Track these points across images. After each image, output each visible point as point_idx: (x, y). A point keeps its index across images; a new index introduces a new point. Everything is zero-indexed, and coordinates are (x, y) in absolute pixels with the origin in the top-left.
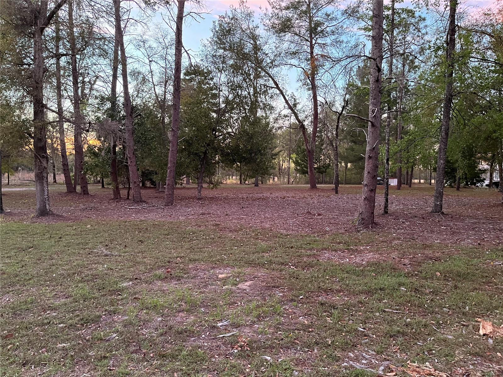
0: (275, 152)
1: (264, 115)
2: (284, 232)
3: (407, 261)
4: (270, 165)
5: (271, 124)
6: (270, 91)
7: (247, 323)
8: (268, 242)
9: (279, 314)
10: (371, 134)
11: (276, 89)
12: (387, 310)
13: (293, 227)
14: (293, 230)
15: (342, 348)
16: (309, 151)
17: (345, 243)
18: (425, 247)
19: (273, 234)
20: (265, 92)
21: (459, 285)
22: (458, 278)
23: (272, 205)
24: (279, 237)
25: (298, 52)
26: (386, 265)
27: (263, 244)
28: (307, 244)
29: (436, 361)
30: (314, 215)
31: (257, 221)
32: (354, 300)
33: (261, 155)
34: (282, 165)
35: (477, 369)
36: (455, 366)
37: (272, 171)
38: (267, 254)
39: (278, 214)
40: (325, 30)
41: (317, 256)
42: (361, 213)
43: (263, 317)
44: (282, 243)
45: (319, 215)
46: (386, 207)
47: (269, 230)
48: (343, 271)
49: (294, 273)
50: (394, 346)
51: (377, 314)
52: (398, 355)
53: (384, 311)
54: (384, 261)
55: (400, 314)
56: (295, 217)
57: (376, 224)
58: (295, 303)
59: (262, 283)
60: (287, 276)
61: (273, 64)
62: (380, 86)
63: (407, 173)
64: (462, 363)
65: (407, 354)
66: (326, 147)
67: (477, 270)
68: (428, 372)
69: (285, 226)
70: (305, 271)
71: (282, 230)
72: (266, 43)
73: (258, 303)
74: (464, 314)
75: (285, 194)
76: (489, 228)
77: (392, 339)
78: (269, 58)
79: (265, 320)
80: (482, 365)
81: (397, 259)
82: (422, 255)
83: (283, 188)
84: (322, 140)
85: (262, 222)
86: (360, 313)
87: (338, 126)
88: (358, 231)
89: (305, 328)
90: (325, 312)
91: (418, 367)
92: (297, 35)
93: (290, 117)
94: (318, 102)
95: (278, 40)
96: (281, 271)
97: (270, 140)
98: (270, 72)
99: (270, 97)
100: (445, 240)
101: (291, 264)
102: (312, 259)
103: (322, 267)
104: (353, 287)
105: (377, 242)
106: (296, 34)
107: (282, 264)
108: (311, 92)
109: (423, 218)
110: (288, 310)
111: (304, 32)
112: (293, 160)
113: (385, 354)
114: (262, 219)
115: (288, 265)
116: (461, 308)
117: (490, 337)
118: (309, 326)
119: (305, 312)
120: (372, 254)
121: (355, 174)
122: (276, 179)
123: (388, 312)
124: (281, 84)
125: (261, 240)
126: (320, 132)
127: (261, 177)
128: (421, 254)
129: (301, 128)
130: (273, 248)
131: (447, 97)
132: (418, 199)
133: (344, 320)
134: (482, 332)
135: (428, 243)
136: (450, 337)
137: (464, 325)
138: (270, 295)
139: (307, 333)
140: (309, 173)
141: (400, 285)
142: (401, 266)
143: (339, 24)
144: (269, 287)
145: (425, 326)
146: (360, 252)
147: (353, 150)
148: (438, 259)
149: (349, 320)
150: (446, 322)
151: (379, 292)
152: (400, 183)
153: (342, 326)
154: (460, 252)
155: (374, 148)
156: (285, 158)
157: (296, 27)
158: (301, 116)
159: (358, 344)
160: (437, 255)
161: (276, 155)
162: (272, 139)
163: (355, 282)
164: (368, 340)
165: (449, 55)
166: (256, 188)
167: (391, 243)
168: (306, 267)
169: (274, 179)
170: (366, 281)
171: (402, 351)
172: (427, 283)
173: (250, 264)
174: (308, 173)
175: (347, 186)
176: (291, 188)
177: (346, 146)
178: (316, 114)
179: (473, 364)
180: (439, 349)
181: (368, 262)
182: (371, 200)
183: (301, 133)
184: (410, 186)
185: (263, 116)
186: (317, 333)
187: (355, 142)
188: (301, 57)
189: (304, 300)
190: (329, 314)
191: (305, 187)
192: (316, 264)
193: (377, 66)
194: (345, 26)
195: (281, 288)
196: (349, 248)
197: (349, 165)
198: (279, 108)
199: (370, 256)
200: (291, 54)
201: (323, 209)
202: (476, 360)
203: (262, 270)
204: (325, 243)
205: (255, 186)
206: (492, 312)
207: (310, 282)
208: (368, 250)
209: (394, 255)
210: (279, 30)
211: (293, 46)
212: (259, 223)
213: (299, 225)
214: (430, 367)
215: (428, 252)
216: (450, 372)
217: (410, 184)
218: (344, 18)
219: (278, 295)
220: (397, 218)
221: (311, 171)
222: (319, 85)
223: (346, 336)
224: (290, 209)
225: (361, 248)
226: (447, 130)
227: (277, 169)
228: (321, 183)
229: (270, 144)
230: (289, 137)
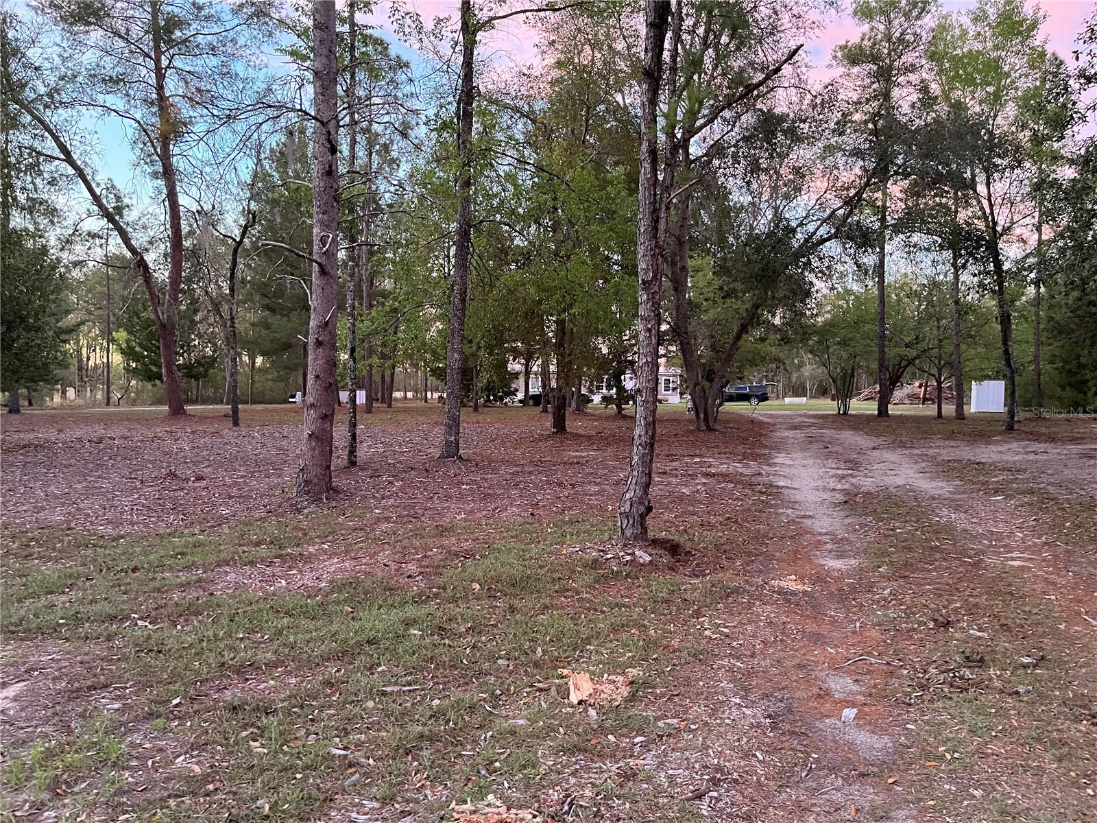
0: (67, 324)
1: (31, 228)
2: (108, 530)
3: (412, 568)
4: (56, 358)
5: (52, 251)
6: (47, 168)
7: (18, 814)
8: (63, 564)
9: (115, 765)
10: (319, 291)
11: (64, 164)
12: (389, 689)
13: (131, 515)
14: (133, 524)
15: (299, 814)
16: (163, 326)
17: (272, 543)
18: (442, 531)
19: (76, 539)
20: (34, 168)
21: (516, 603)
22: (513, 590)
23: (64, 462)
24: (94, 546)
25: (122, 80)
26: (373, 582)
27: (50, 570)
28: (177, 554)
29: (506, 785)
30: (187, 480)
31: (24, 508)
32: (312, 682)
33: (29, 329)
34: (88, 359)
35: (583, 781)
36: (544, 787)
37: (59, 372)
38: (64, 598)
39: (84, 484)
40: (192, 39)
41: (208, 583)
42: (302, 470)
43: (66, 783)
44: (106, 560)
45: (199, 478)
46: (352, 452)
47: (62, 530)
48: (278, 612)
49: (149, 637)
50: (416, 774)
51: (370, 704)
52: (428, 792)
53: (384, 694)
54: (367, 574)
55: (418, 692)
56: (135, 488)
57: (336, 491)
58: (160, 722)
59: (54, 684)
60: (130, 651)
61: (53, 98)
62: (335, 186)
63: (383, 377)
64: (554, 776)
65: (446, 785)
66: (205, 319)
67: (541, 567)
68: (495, 816)
69: (109, 515)
70: (179, 627)
71: (102, 525)
72: (34, 42)
73: (47, 745)
74: (536, 664)
75: (101, 431)
76: (541, 480)
77: (410, 758)
78: (44, 82)
79: (76, 789)
80: (588, 769)
81: (394, 566)
82: (440, 551)
83: (93, 415)
84: (194, 301)
85: (38, 510)
86: (332, 712)
87: (233, 270)
88: (297, 510)
89: (195, 786)
90: (244, 728)
91: (475, 812)
92: (120, 37)
93: (107, 239)
94: (181, 208)
95: (68, 40)
96: (109, 638)
97: (52, 292)
98: (46, 118)
99: (49, 183)
100: (472, 512)
101: (136, 616)
102: (195, 594)
103: (225, 610)
104: (306, 649)
105: (343, 532)
106: (117, 34)
107: (112, 618)
108: (161, 183)
109: (427, 471)
110: (140, 745)
111: (138, 34)
112: (119, 345)
113: (399, 799)
114: (37, 502)
115: (128, 618)
116: (529, 651)
117: (590, 705)
118: (206, 778)
119: (192, 740)
120: (336, 560)
121: (273, 380)
122: (71, 393)
123: (392, 693)
124: (78, 152)
125: (40, 558)
126: (189, 280)
127: (27, 388)
128: (438, 548)
129: (139, 267)
130: (78, 578)
131: (461, 226)
132: (408, 431)
133: (296, 738)
134: (574, 698)
135: (445, 521)
136: (521, 722)
137: (540, 690)
138: (82, 716)
139: (202, 800)
140: (165, 379)
141: (408, 623)
142: (403, 580)
143: (226, 33)
144: (78, 690)
145: (472, 708)
146: (308, 559)
147: (267, 326)
148: (468, 555)
149: (308, 735)
150: (508, 690)
151: (367, 648)
152: (369, 398)
153: (292, 755)
154: (505, 534)
155: (327, 324)
156: (95, 339)
157: (118, 18)
158: (139, 240)
159: (337, 793)
160: (466, 545)
161: (70, 331)
162: (58, 289)
163: (308, 636)
164: (357, 775)
165: (463, 143)
166: (14, 416)
167: (373, 530)
168: (180, 615)
169: (64, 392)
170: (334, 628)
171: (434, 780)
172: (458, 610)
173: (13, 632)
174: (160, 378)
175: (259, 407)
176: (115, 414)
177: (251, 316)
178: (176, 238)
179: (574, 774)
180: (505, 755)
181: (331, 582)
182: (322, 439)
183: (140, 280)
184: (390, 406)
185: (26, 229)
186: (230, 792)
187: (273, 311)
188: (132, 92)
189: (183, 709)
190: (255, 730)
191: (154, 412)
192: (208, 605)
193: (329, 141)
194: (241, 41)
195: (115, 689)
196: (283, 552)
197: (259, 360)
198: (74, 213)
199: (332, 568)
200: (104, 80)
201: (207, 463)
202: (576, 763)
203: (50, 645)
204: (222, 548)
205: (10, 412)
206: (582, 651)
207: (196, 654)
208: (325, 551)
209: (382, 558)
210: (73, 17)
211: (108, 61)
212: (29, 514)
213: (149, 509)
214: (498, 803)
215: (449, 542)
216: (536, 805)
217: (388, 401)
218: (236, 22)
219: (108, 710)
220: (376, 475)
221: (170, 372)
222: (181, 169)
223: (306, 777)
224: (119, 468)
225: (311, 549)
226: (463, 292)
227: (74, 368)
228: (195, 402)
229: (54, 302)
230: (106, 289)
